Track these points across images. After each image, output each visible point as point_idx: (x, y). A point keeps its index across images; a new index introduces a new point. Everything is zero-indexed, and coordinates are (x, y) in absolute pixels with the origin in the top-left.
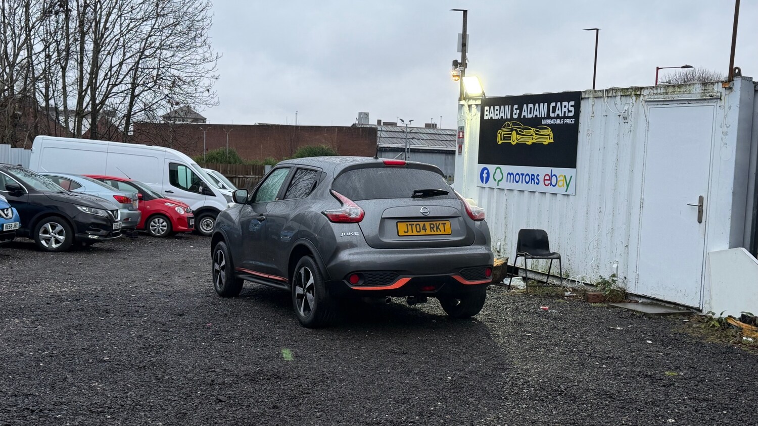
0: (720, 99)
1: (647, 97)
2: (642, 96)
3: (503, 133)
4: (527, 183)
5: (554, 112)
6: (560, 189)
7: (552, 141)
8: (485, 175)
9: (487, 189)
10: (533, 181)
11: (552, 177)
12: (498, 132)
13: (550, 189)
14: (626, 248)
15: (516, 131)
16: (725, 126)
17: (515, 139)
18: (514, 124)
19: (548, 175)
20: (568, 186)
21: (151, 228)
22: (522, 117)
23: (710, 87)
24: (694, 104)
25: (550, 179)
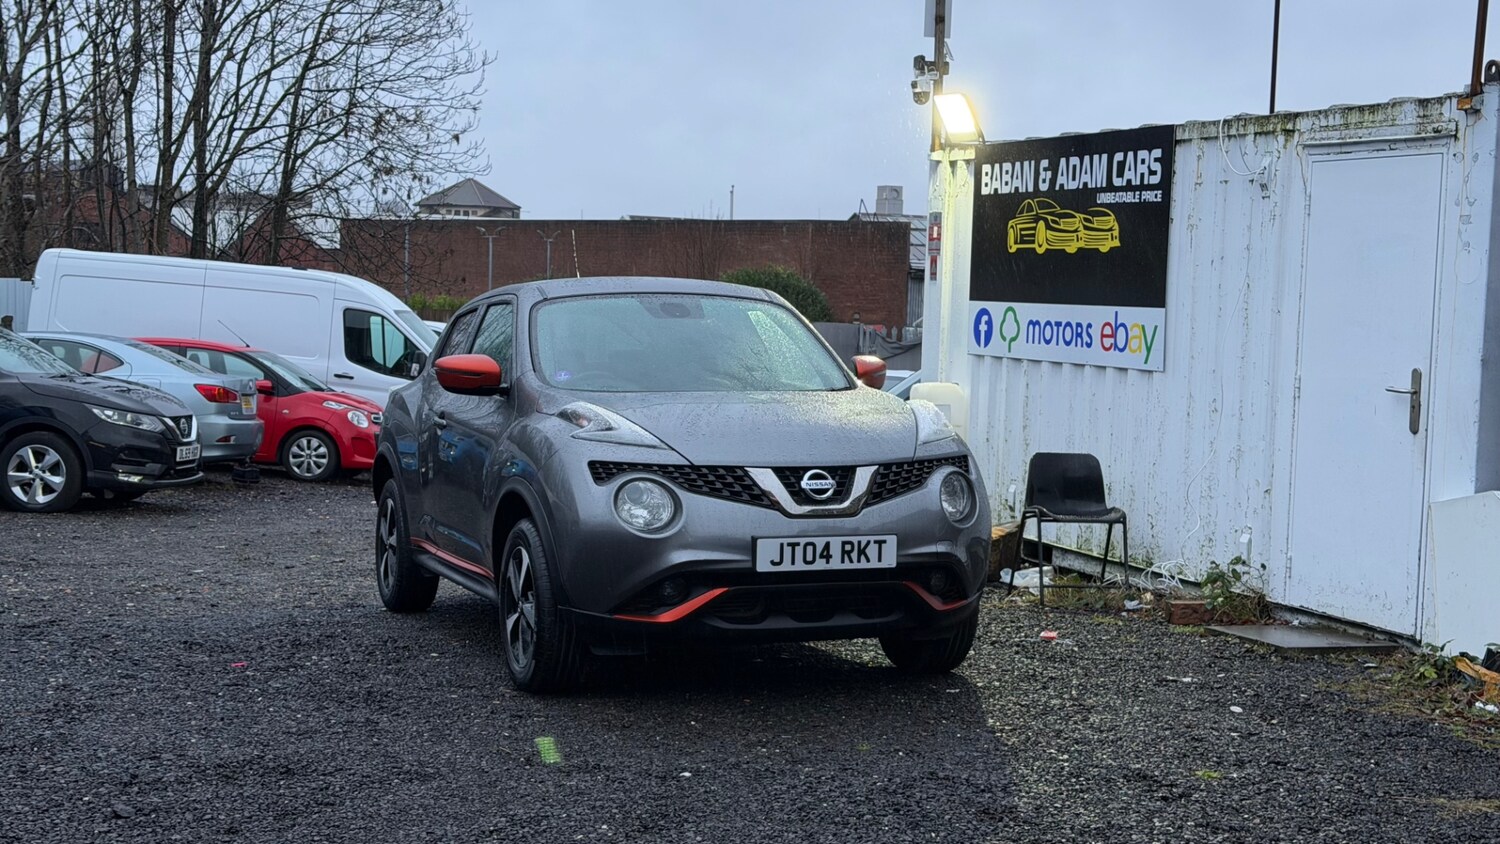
0: (1455, 136)
1: (1306, 136)
2: (1296, 134)
3: (1019, 226)
4: (1068, 343)
5: (1120, 174)
6: (1132, 358)
7: (1117, 243)
8: (983, 328)
9: (988, 360)
10: (1079, 339)
11: (1117, 328)
12: (1009, 226)
13: (1114, 358)
14: (1267, 496)
15: (1046, 220)
16: (1465, 202)
17: (1044, 240)
18: (1042, 205)
19: (1108, 324)
20: (1149, 349)
21: (292, 460)
22: (1057, 188)
23: (1434, 110)
24: (1403, 150)
25: (1113, 335)
